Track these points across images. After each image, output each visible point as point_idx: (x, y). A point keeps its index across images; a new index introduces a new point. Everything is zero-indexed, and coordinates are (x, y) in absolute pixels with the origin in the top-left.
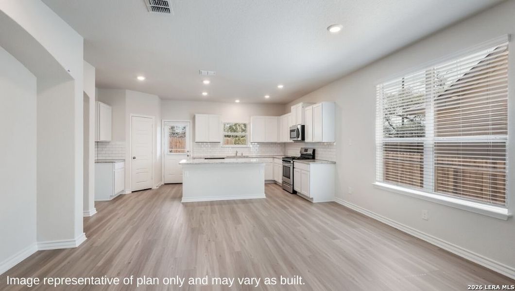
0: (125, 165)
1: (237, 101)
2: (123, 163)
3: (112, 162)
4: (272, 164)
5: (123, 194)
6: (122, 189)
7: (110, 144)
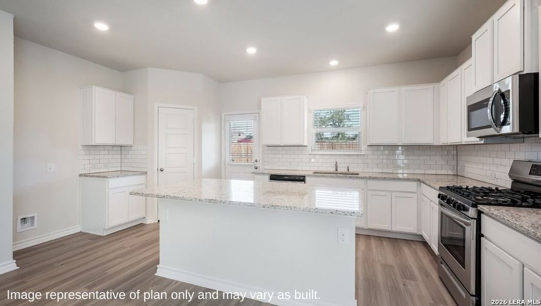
0: (146, 179)
1: (334, 63)
2: (143, 177)
3: (105, 177)
4: (415, 196)
5: (145, 223)
6: (142, 215)
7: (133, 148)
